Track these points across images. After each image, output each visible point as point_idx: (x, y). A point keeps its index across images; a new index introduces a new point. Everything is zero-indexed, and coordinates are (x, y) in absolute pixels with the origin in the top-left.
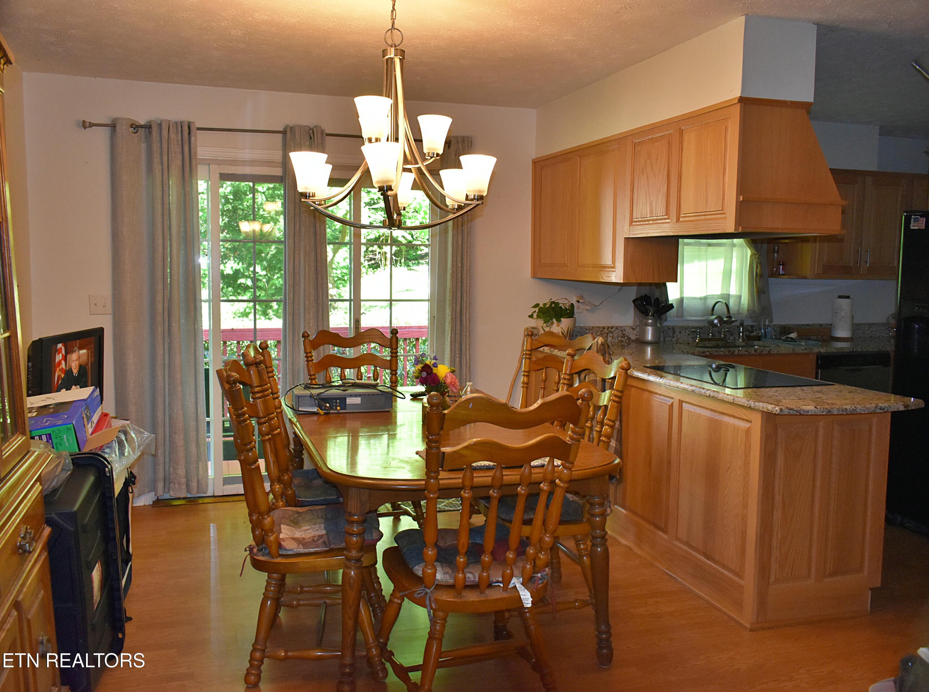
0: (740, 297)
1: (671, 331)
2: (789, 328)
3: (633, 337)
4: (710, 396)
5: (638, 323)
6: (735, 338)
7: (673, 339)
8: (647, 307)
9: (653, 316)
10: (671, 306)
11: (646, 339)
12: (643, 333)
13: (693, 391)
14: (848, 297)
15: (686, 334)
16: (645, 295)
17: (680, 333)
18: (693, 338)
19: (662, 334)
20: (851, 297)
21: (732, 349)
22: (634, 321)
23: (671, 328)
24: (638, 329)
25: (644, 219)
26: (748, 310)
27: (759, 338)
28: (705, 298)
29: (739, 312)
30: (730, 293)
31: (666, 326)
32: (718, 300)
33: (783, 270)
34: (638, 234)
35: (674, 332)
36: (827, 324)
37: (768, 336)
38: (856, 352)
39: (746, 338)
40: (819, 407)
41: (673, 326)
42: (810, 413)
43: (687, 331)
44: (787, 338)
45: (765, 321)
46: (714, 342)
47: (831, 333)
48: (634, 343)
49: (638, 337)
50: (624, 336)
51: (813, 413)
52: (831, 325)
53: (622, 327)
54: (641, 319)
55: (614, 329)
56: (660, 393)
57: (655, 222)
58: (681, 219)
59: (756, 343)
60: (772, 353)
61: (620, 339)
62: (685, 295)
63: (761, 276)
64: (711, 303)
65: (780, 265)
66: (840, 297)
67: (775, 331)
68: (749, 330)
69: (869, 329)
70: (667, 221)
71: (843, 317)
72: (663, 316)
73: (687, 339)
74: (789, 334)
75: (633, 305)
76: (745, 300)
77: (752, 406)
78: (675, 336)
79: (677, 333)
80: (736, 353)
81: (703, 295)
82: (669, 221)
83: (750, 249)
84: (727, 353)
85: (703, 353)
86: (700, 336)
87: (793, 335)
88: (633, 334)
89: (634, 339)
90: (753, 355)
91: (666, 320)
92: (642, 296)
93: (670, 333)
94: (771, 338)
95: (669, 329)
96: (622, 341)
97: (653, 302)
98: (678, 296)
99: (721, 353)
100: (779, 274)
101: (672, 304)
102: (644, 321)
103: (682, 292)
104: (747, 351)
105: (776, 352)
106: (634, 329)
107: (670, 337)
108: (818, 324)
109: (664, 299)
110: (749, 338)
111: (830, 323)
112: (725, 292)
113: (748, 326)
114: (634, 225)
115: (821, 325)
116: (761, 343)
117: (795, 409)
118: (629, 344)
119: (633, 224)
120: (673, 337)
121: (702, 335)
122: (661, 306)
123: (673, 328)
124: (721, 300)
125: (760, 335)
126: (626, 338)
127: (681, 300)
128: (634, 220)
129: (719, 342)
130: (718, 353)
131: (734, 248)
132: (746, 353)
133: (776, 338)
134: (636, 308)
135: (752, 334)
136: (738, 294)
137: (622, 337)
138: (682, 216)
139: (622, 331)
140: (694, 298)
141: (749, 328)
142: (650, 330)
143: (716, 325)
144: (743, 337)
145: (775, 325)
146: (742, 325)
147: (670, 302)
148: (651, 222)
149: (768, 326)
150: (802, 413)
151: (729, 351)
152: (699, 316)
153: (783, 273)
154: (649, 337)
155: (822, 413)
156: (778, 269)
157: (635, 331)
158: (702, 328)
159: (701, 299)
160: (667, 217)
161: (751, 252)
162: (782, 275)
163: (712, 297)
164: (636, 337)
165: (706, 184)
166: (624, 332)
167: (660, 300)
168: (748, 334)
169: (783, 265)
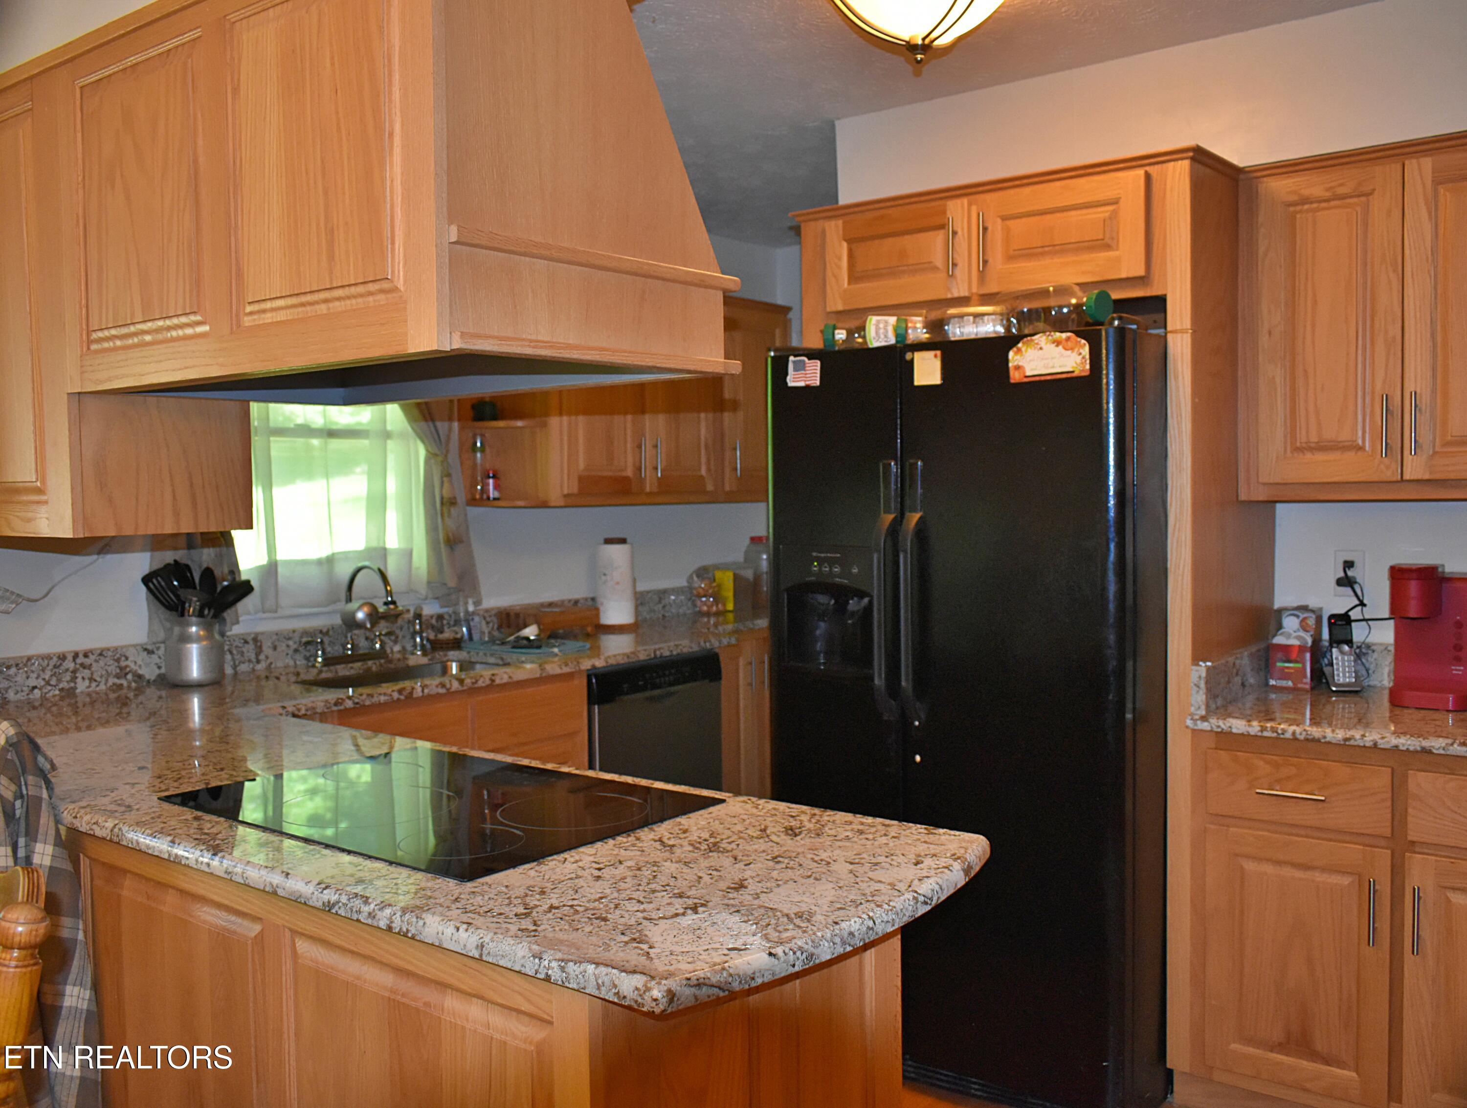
0: (409, 554)
1: (251, 646)
2: (517, 615)
3: (150, 673)
4: (390, 929)
5: (162, 635)
6: (404, 648)
7: (259, 667)
8: (181, 592)
9: (201, 614)
10: (246, 588)
11: (185, 677)
12: (178, 660)
13: (329, 907)
14: (623, 541)
15: (291, 652)
16: (175, 561)
17: (275, 648)
18: (307, 659)
19: (228, 657)
20: (628, 540)
21: (407, 684)
22: (151, 632)
23: (249, 639)
24: (161, 652)
25: (124, 331)
26: (429, 583)
27: (457, 644)
28: (330, 561)
29: (410, 591)
30: (388, 546)
31: (236, 635)
32: (360, 565)
33: (496, 487)
34: (109, 380)
35: (259, 650)
36: (586, 599)
37: (476, 637)
38: (661, 657)
39: (428, 646)
40: (779, 951)
41: (257, 634)
42: (759, 981)
43: (291, 643)
44: (519, 638)
45: (466, 603)
46: (359, 664)
47: (597, 616)
48: (153, 688)
49: (163, 671)
50: (123, 672)
51: (768, 978)
52: (593, 599)
53: (116, 649)
54: (168, 625)
55: (92, 657)
56: (216, 898)
57: (160, 337)
58: (247, 321)
59: (452, 654)
60: (498, 681)
61: (112, 681)
62: (282, 555)
63: (450, 502)
64: (344, 571)
65: (489, 477)
66: (608, 541)
67: (488, 623)
68: (433, 627)
69: (660, 602)
70: (200, 329)
71: (618, 583)
72: (228, 614)
73: (291, 663)
74: (520, 629)
75: (144, 588)
76: (421, 559)
77: (556, 974)
78: (262, 657)
79: (267, 650)
80: (418, 692)
81: (321, 552)
82: (206, 328)
83: (423, 441)
84: (396, 695)
85: (336, 704)
86: (323, 652)
87: (531, 632)
88: (147, 665)
89: (153, 678)
90: (456, 692)
91: (237, 622)
92: (167, 566)
93: (250, 651)
94: (484, 643)
95: (246, 642)
96: (120, 686)
97: (197, 580)
98: (263, 560)
99: (383, 699)
100: (488, 498)
101: (248, 582)
102: (177, 630)
103: (271, 547)
104: (443, 685)
105: (506, 679)
106: (150, 652)
107: (250, 661)
108: (570, 601)
109: (226, 570)
110: (437, 646)
111: (591, 595)
112: (374, 544)
113: (432, 617)
114: (97, 352)
115: (576, 602)
116: (463, 655)
117: (714, 980)
118: (139, 691)
119: (94, 347)
120: (258, 662)
121: (329, 649)
122: (219, 589)
123: (255, 640)
124: (367, 563)
125: (459, 636)
126: (130, 677)
127: (271, 569)
128: (94, 336)
129: (370, 663)
130: (375, 700)
131: (389, 442)
132: (442, 691)
133: (492, 641)
134: (151, 597)
135: (440, 636)
136: (403, 546)
137: (118, 676)
138: (249, 309)
139: (118, 660)
140: (304, 563)
141: (434, 621)
142: (194, 651)
143: (360, 625)
144: (423, 647)
145: (487, 611)
146: (418, 616)
147: (244, 577)
148: (148, 338)
149: (473, 613)
150: (736, 986)
151: (400, 692)
152: (319, 606)
153: (497, 495)
154: (195, 670)
155: (792, 970)
156: (484, 490)
157: (154, 657)
158: (327, 633)
159: (319, 562)
160: (198, 318)
161: (427, 450)
162: (495, 499)
163: (346, 556)
164: (157, 672)
165: (326, 192)
166: (123, 663)
167: (217, 573)
168: (432, 636)
169: (494, 477)
